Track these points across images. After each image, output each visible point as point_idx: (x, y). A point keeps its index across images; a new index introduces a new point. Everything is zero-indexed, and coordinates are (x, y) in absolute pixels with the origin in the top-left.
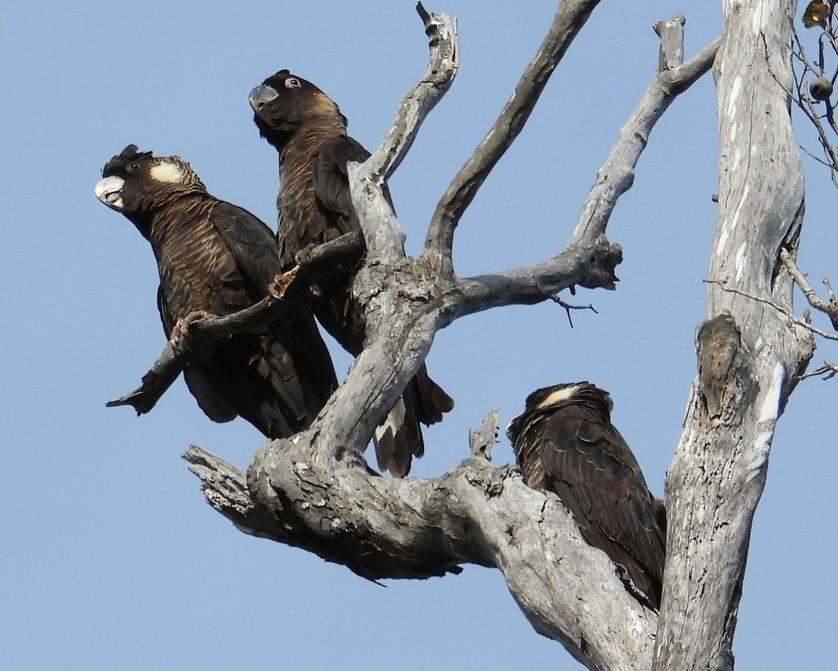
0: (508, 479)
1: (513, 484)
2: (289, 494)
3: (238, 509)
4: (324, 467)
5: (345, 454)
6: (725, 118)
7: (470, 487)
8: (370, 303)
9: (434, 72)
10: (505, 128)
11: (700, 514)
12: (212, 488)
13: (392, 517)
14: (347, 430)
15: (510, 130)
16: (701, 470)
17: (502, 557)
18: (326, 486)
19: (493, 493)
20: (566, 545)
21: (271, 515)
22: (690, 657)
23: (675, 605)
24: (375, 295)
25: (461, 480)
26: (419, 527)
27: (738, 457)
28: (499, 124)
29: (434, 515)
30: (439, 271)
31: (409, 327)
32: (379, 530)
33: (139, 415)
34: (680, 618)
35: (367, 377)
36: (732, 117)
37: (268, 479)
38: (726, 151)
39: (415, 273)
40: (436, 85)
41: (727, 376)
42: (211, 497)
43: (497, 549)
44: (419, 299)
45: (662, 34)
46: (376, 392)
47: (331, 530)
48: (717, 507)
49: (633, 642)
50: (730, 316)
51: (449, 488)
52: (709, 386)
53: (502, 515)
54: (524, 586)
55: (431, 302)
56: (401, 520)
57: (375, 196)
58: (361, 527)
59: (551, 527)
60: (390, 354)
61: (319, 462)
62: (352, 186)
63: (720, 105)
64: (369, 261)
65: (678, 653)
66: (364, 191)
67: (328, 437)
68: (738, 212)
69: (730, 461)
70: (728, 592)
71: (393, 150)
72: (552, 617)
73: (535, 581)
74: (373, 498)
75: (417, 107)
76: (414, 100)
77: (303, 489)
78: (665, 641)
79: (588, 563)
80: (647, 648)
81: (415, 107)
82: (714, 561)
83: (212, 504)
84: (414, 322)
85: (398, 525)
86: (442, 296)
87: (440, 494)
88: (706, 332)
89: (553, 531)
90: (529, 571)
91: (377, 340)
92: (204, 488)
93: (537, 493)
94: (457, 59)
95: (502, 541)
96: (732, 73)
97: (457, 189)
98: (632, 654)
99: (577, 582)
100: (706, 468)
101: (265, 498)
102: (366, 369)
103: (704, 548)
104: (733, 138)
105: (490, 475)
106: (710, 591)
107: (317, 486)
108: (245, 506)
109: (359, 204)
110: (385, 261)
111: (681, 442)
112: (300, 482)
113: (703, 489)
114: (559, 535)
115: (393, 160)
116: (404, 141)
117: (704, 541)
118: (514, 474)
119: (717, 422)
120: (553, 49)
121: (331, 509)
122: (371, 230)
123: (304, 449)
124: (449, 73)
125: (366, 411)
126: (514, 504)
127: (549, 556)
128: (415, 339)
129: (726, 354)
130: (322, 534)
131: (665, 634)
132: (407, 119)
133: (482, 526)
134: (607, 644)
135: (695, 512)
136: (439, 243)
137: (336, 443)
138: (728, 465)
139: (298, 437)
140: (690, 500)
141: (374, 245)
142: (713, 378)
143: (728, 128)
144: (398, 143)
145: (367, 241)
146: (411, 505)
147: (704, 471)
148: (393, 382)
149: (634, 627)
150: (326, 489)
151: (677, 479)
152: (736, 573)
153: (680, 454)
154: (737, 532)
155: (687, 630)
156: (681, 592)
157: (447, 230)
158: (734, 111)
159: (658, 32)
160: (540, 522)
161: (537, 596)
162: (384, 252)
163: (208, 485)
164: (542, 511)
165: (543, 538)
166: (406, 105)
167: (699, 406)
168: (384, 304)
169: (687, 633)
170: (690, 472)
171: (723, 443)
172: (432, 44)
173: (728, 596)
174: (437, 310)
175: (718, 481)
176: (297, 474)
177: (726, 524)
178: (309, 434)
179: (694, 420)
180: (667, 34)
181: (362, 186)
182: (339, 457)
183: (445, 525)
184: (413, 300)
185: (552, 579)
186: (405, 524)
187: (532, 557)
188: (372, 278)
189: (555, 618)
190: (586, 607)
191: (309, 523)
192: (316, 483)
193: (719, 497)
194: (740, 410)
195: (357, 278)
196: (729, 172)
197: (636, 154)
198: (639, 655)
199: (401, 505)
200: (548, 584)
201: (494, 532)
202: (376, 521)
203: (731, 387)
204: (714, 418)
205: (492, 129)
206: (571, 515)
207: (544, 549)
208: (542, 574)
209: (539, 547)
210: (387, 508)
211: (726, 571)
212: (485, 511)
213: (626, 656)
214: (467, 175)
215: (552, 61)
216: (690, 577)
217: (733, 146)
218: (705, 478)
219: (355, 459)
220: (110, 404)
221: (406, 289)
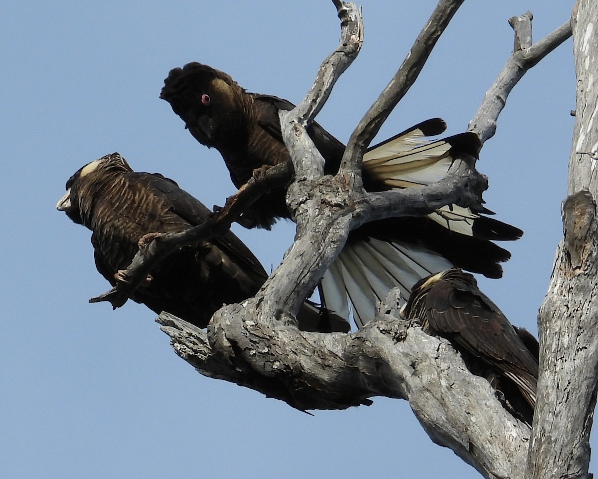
0: (411, 329)
1: (415, 333)
2: (240, 344)
3: (200, 357)
4: (267, 324)
5: (283, 315)
6: (580, 54)
7: (381, 335)
8: (300, 208)
9: (345, 45)
10: (403, 78)
11: (566, 340)
12: (180, 342)
13: (320, 361)
14: (284, 298)
15: (407, 80)
16: (566, 307)
17: (407, 385)
18: (268, 338)
19: (399, 338)
20: (457, 374)
21: (226, 360)
22: (558, 447)
23: (546, 408)
24: (303, 202)
25: (374, 330)
26: (341, 368)
27: (594, 298)
28: (398, 75)
29: (352, 358)
30: (352, 185)
31: (330, 225)
32: (309, 371)
33: (114, 309)
34: (550, 418)
35: (299, 260)
36: (586, 52)
37: (224, 333)
38: (582, 77)
39: (334, 186)
40: (346, 54)
41: (586, 237)
42: (179, 348)
43: (402, 380)
44: (337, 205)
45: (515, 26)
46: (306, 271)
47: (273, 371)
48: (578, 335)
49: (510, 443)
50: (588, 192)
51: (364, 336)
52: (572, 244)
53: (406, 355)
54: (424, 405)
55: (346, 208)
56: (326, 363)
57: (301, 133)
58: (295, 368)
59: (445, 362)
60: (316, 244)
61: (263, 320)
62: (283, 127)
63: (576, 45)
64: (298, 178)
65: (549, 443)
66: (292, 129)
67: (269, 302)
68: (592, 120)
69: (588, 301)
70: (586, 398)
71: (314, 101)
72: (446, 428)
73: (432, 402)
74: (305, 347)
75: (332, 69)
76: (330, 65)
77: (251, 340)
78: (538, 435)
79: (474, 387)
80: (521, 448)
81: (331, 70)
82: (576, 375)
83: (179, 354)
84: (333, 221)
85: (324, 367)
86: (354, 204)
87: (357, 342)
88: (570, 204)
89: (446, 365)
90: (428, 394)
91: (306, 234)
92: (174, 342)
93: (433, 338)
94: (362, 36)
95: (407, 373)
96: (585, 20)
97: (366, 125)
98: (509, 453)
99: (466, 400)
100: (569, 306)
101: (222, 347)
102: (298, 254)
103: (568, 365)
104: (587, 67)
105: (396, 326)
106: (573, 397)
107: (262, 338)
108: (205, 354)
109: (289, 139)
110: (310, 178)
111: (550, 287)
112: (248, 335)
113: (568, 321)
114: (451, 368)
115: (314, 109)
116: (322, 94)
117: (568, 361)
118: (415, 325)
119: (578, 272)
120: (440, 19)
121: (272, 355)
122: (298, 157)
123: (251, 311)
124: (356, 45)
125: (298, 285)
126: (415, 346)
127: (444, 383)
128: (334, 234)
129: (585, 220)
130: (265, 374)
131: (538, 430)
132: (324, 78)
133: (391, 363)
134: (490, 446)
135: (561, 338)
136: (352, 164)
137: (275, 307)
138: (586, 304)
139: (247, 302)
140: (557, 330)
141: (302, 167)
142: (575, 239)
143: (583, 60)
144: (318, 96)
145: (295, 166)
146: (334, 352)
147: (568, 308)
148: (318, 264)
149: (510, 433)
150: (268, 339)
151: (547, 314)
152: (592, 385)
153: (550, 296)
154: (594, 354)
155: (555, 427)
156: (550, 398)
157: (358, 155)
158: (588, 48)
159: (512, 24)
160: (436, 358)
161: (434, 412)
162: (309, 172)
163: (176, 340)
164: (438, 350)
165: (439, 370)
166: (323, 68)
167: (564, 260)
168: (310, 207)
169: (555, 429)
170: (558, 309)
171: (583, 287)
172: (343, 24)
173: (586, 402)
174: (351, 215)
175: (579, 316)
176: (246, 329)
177: (585, 348)
178: (255, 300)
179: (560, 271)
180: (519, 26)
181: (291, 126)
182: (278, 317)
183: (361, 365)
184: (332, 206)
185: (446, 400)
186: (329, 366)
187: (430, 383)
188: (301, 190)
189: (449, 428)
190: (473, 419)
191: (255, 366)
192: (261, 335)
193: (580, 328)
194: (595, 263)
195: (289, 190)
196: (584, 93)
197: (498, 111)
198: (514, 453)
199: (327, 352)
200: (442, 403)
201: (401, 367)
202: (307, 364)
203: (589, 246)
204: (576, 268)
205: (393, 79)
206: (459, 354)
207: (440, 377)
208: (438, 396)
209: (436, 376)
210: (316, 354)
211: (585, 383)
212: (392, 351)
213: (505, 454)
214: (374, 114)
215: (439, 28)
216: (558, 387)
217: (587, 73)
218: (569, 313)
219: (290, 320)
220: (93, 301)
221: (327, 197)
